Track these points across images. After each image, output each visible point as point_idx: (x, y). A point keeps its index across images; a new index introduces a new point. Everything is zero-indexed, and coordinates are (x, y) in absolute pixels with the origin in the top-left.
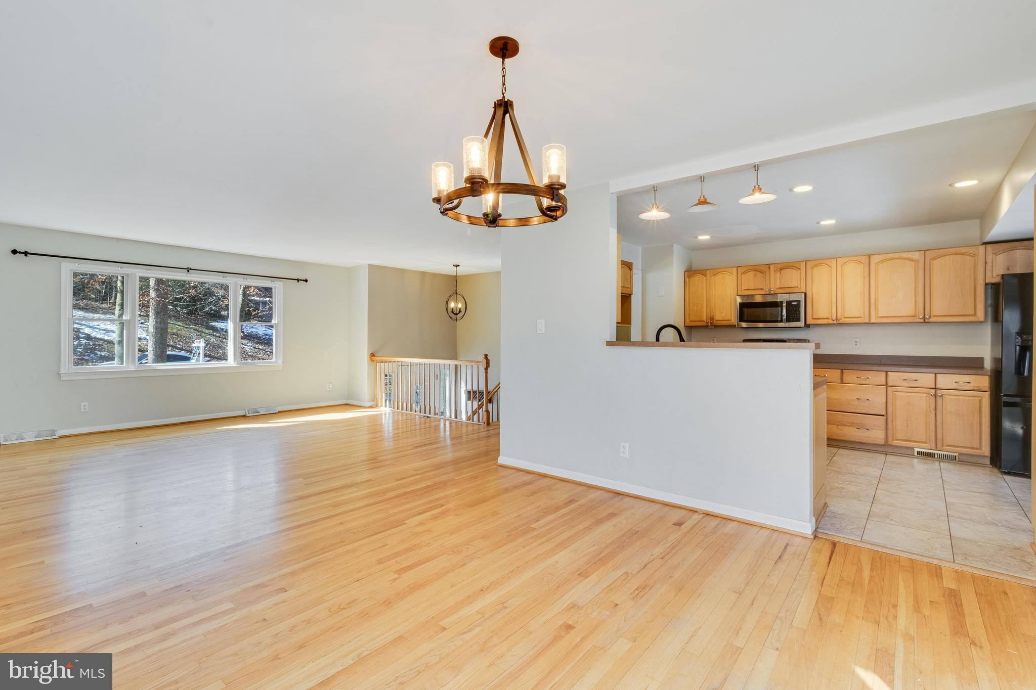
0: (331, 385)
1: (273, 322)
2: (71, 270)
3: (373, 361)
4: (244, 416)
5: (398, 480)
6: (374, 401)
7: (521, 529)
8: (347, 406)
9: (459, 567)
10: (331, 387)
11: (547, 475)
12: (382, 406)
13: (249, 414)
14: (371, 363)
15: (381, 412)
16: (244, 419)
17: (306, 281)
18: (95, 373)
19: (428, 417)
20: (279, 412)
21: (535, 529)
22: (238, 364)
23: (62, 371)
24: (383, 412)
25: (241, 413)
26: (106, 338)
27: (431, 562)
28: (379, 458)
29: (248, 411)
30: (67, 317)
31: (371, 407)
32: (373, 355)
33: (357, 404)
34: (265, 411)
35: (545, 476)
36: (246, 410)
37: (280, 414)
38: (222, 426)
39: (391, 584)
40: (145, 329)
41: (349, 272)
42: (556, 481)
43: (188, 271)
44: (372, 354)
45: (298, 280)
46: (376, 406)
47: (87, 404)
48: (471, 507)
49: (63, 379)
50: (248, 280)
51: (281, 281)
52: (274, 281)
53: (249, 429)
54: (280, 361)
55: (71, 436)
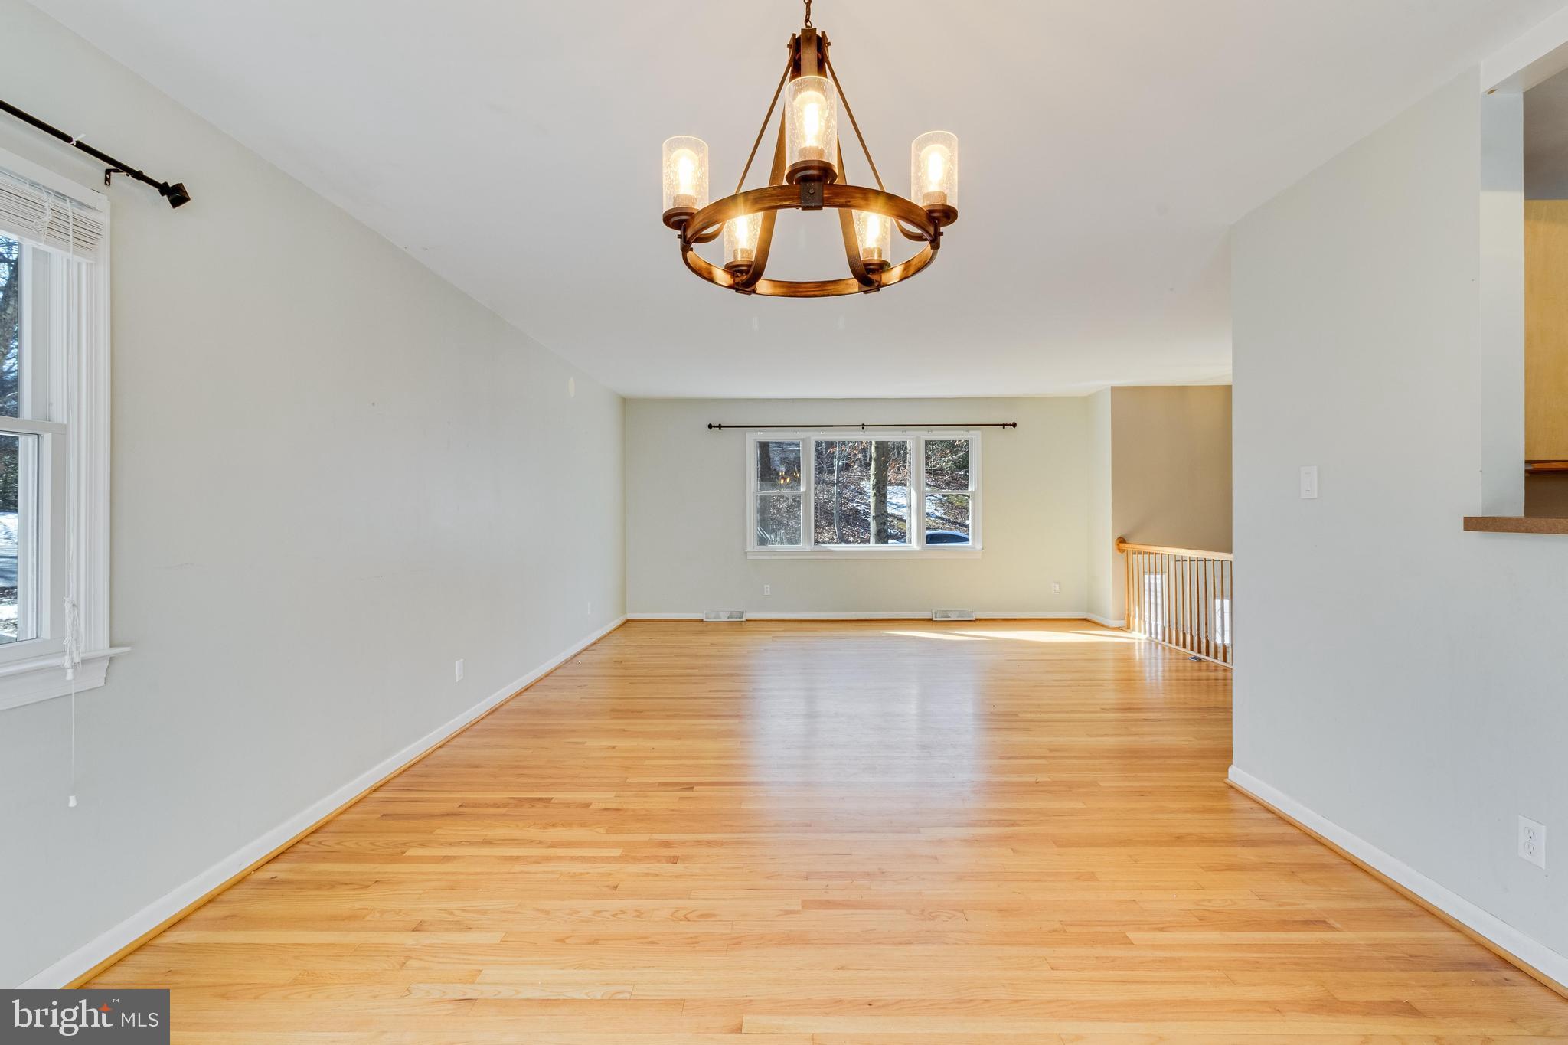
0: (1057, 586)
1: (970, 489)
2: (755, 440)
3: (1120, 550)
4: (931, 620)
5: (1002, 758)
6: (1124, 619)
7: (1099, 929)
8: (1086, 622)
9: (894, 943)
10: (1057, 589)
11: (1323, 840)
12: (1134, 630)
13: (936, 617)
14: (1119, 553)
15: (1133, 641)
16: (930, 623)
17: (1014, 425)
18: (775, 553)
19: (1200, 660)
20: (977, 620)
21: (1132, 944)
22: (923, 548)
23: (748, 550)
24: (1136, 641)
25: (926, 615)
26: (897, 513)
27: (859, 911)
28: (1020, 715)
29: (936, 613)
30: (752, 491)
31: (1119, 629)
32: (1122, 540)
33: (1099, 621)
34: (958, 617)
35: (1318, 841)
36: (933, 612)
37: (978, 623)
39: (778, 916)
40: (934, 502)
41: (1086, 403)
42: (1336, 860)
43: (863, 429)
44: (1120, 538)
45: (1004, 425)
46: (1128, 628)
47: (768, 586)
48: (1059, 846)
49: (749, 557)
50: (934, 432)
51: (979, 429)
52: (968, 431)
54: (979, 547)
55: (755, 620)
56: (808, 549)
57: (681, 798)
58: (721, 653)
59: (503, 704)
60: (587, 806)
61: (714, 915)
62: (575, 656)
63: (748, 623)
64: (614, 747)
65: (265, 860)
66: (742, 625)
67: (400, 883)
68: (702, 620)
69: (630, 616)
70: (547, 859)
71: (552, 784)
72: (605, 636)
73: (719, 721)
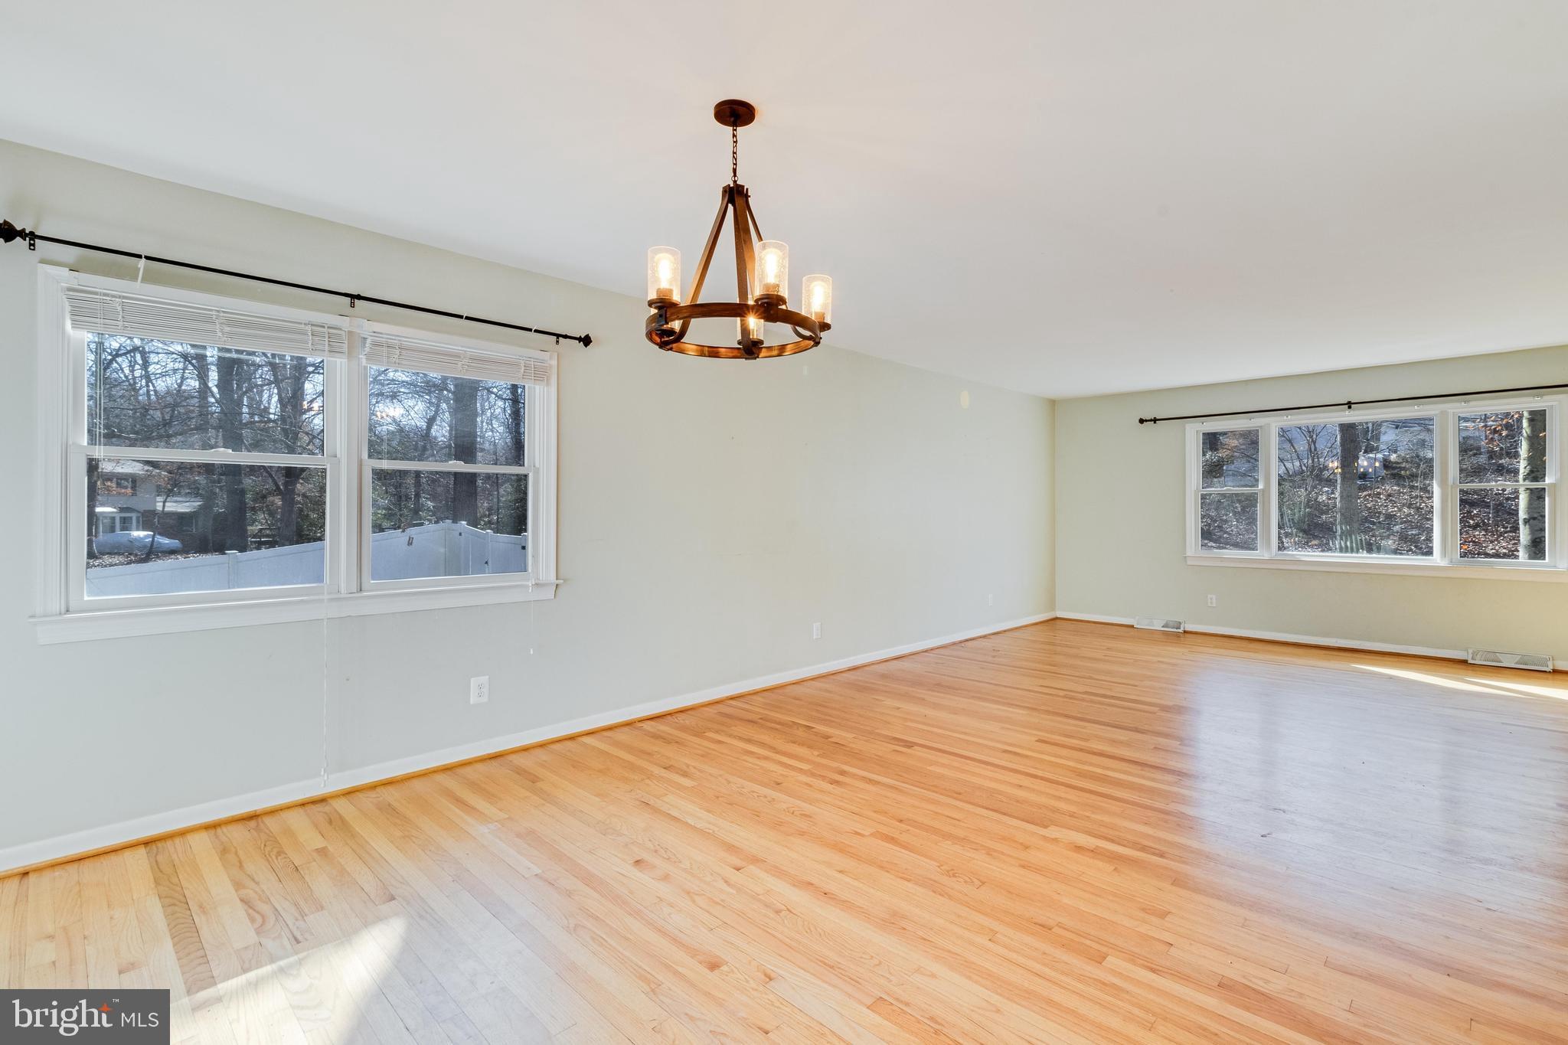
1: (1548, 479)
2: (1198, 431)
4: (1464, 662)
13: (1474, 659)
18: (1222, 559)
20: (1555, 671)
22: (1452, 562)
23: (1189, 554)
25: (1461, 655)
29: (1475, 653)
30: (1193, 489)
34: (1518, 663)
36: (1470, 651)
38: (1362, 664)
47: (1214, 597)
49: (1189, 562)
53: (1391, 677)
54: (1563, 566)
55: (1196, 633)
56: (1266, 556)
57: (894, 750)
58: (1107, 658)
59: (866, 666)
60: (827, 737)
61: (811, 817)
62: (967, 640)
63: (1187, 635)
64: (899, 708)
65: (645, 718)
66: (1178, 635)
67: (686, 746)
68: (1132, 626)
69: (1059, 614)
70: (766, 758)
71: (826, 720)
72: (1016, 628)
73: (1011, 709)
